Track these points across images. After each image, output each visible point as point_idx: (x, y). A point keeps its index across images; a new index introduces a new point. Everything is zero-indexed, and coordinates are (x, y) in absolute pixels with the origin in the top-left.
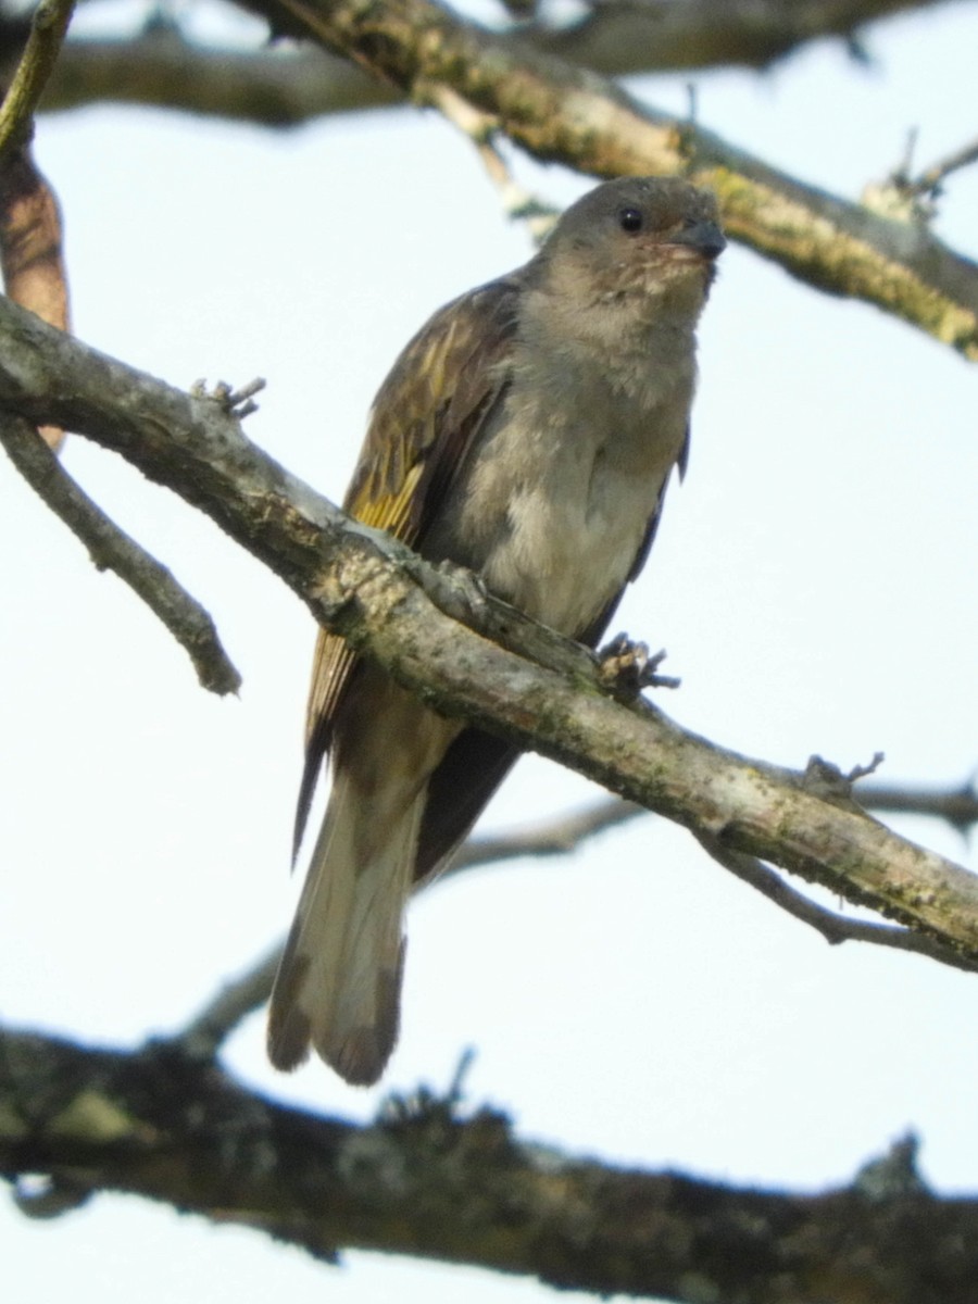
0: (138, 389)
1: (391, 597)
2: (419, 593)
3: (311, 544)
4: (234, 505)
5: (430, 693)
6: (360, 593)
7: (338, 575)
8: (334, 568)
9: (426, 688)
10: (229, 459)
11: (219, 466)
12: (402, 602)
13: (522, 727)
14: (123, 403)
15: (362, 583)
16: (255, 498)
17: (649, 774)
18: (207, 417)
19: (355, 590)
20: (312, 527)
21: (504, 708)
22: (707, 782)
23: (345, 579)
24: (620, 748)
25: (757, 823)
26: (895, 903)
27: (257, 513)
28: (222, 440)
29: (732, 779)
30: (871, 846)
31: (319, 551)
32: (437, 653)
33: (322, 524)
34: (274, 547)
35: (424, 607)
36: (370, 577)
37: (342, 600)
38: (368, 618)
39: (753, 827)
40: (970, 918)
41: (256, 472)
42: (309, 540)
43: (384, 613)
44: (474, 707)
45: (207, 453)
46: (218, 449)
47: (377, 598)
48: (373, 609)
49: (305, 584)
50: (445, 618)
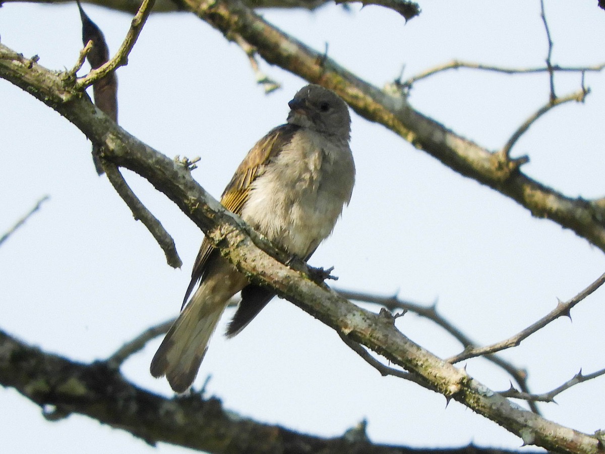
0: (156, 157)
1: (239, 239)
2: (249, 238)
3: (212, 217)
4: (186, 201)
5: (250, 274)
6: (227, 237)
7: (220, 230)
8: (219, 227)
9: (248, 273)
10: (185, 185)
11: (182, 187)
12: (242, 241)
13: (281, 289)
14: (150, 161)
15: (229, 233)
16: (193, 200)
17: (325, 311)
18: (179, 169)
19: (226, 236)
20: (214, 212)
21: (276, 282)
22: (345, 315)
23: (223, 231)
24: (315, 300)
25: (362, 332)
26: (408, 365)
27: (194, 205)
28: (184, 177)
29: (354, 315)
30: (402, 344)
31: (214, 220)
32: (254, 261)
33: (217, 211)
34: (199, 217)
35: (250, 244)
36: (232, 231)
37: (221, 238)
38: (229, 246)
39: (361, 333)
40: (435, 373)
41: (195, 190)
42: (211, 216)
43: (236, 244)
44: (264, 281)
45: (179, 182)
46: (182, 181)
47: (234, 239)
48: (232, 243)
49: (208, 231)
50: (257, 248)
